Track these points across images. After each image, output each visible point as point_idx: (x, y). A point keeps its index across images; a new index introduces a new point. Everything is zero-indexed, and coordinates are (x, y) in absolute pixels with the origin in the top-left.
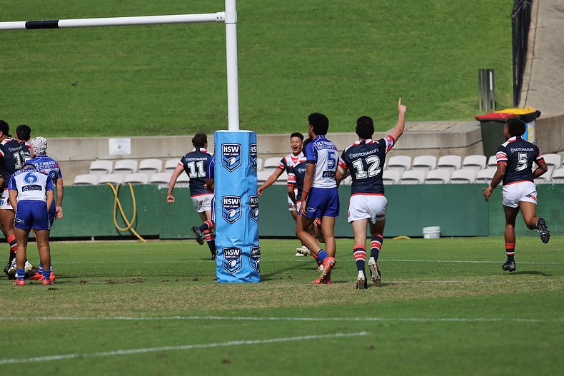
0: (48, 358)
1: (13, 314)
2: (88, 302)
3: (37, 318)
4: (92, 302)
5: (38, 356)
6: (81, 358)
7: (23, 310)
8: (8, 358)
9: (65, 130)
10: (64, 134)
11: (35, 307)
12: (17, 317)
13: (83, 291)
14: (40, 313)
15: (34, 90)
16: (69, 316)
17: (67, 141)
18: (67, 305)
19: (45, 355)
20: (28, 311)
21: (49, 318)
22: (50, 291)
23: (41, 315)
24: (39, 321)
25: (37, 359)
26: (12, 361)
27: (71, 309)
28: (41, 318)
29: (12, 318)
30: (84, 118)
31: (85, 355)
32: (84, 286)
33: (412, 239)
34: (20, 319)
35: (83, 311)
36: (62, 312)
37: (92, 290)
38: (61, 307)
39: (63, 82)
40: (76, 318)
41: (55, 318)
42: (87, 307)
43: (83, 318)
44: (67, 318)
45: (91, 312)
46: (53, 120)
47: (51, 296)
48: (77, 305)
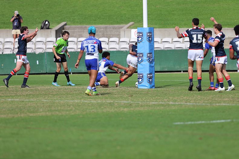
0: (218, 121)
1: (204, 102)
2: (236, 98)
3: (214, 104)
4: (237, 98)
5: (214, 120)
6: (232, 122)
7: (208, 100)
8: (202, 121)
9: (227, 25)
11: (213, 100)
12: (206, 103)
13: (234, 93)
14: (215, 102)
15: (214, 8)
16: (227, 104)
17: (228, 29)
18: (227, 99)
19: (218, 120)
20: (210, 101)
21: (219, 104)
22: (220, 93)
23: (216, 103)
24: (215, 106)
25: (214, 122)
26: (203, 122)
27: (228, 100)
28: (216, 104)
29: (203, 104)
30: (235, 20)
31: (234, 120)
32: (234, 91)
34: (207, 104)
35: (234, 101)
36: (224, 102)
37: (237, 93)
38: (224, 100)
39: (227, 5)
40: (231, 105)
41: (221, 104)
42: (235, 100)
43: (234, 105)
44: (226, 104)
45: (237, 102)
46: (222, 21)
47: (220, 95)
48: (231, 99)
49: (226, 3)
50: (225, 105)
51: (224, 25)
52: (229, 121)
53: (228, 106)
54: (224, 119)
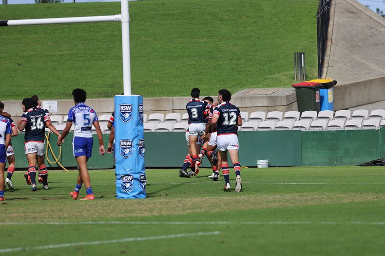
2: (29, 212)
4: (32, 212)
6: (24, 250)
9: (13, 96)
10: (12, 98)
13: (25, 205)
16: (16, 222)
17: (15, 103)
18: (15, 215)
21: (3, 223)
22: (3, 205)
27: (17, 217)
30: (26, 87)
31: (27, 249)
32: (26, 202)
33: (250, 168)
35: (26, 218)
36: (11, 219)
37: (31, 205)
38: (10, 216)
39: (11, 63)
40: (21, 224)
41: (6, 223)
42: (28, 216)
43: (26, 223)
44: (14, 223)
45: (31, 219)
46: (5, 89)
47: (4, 208)
48: (21, 215)
49: (11, 61)
50: (12, 225)
51: (9, 96)
52: (19, 249)
53: (17, 225)
54: (10, 247)
